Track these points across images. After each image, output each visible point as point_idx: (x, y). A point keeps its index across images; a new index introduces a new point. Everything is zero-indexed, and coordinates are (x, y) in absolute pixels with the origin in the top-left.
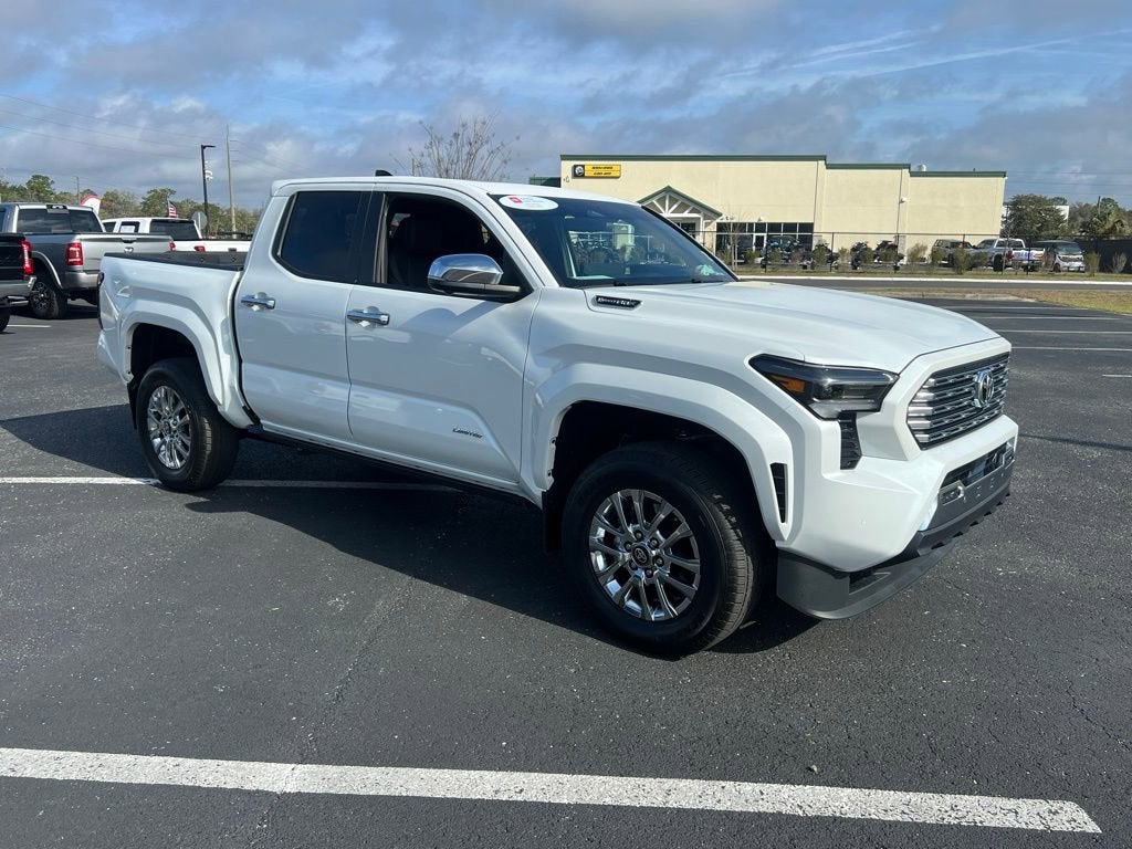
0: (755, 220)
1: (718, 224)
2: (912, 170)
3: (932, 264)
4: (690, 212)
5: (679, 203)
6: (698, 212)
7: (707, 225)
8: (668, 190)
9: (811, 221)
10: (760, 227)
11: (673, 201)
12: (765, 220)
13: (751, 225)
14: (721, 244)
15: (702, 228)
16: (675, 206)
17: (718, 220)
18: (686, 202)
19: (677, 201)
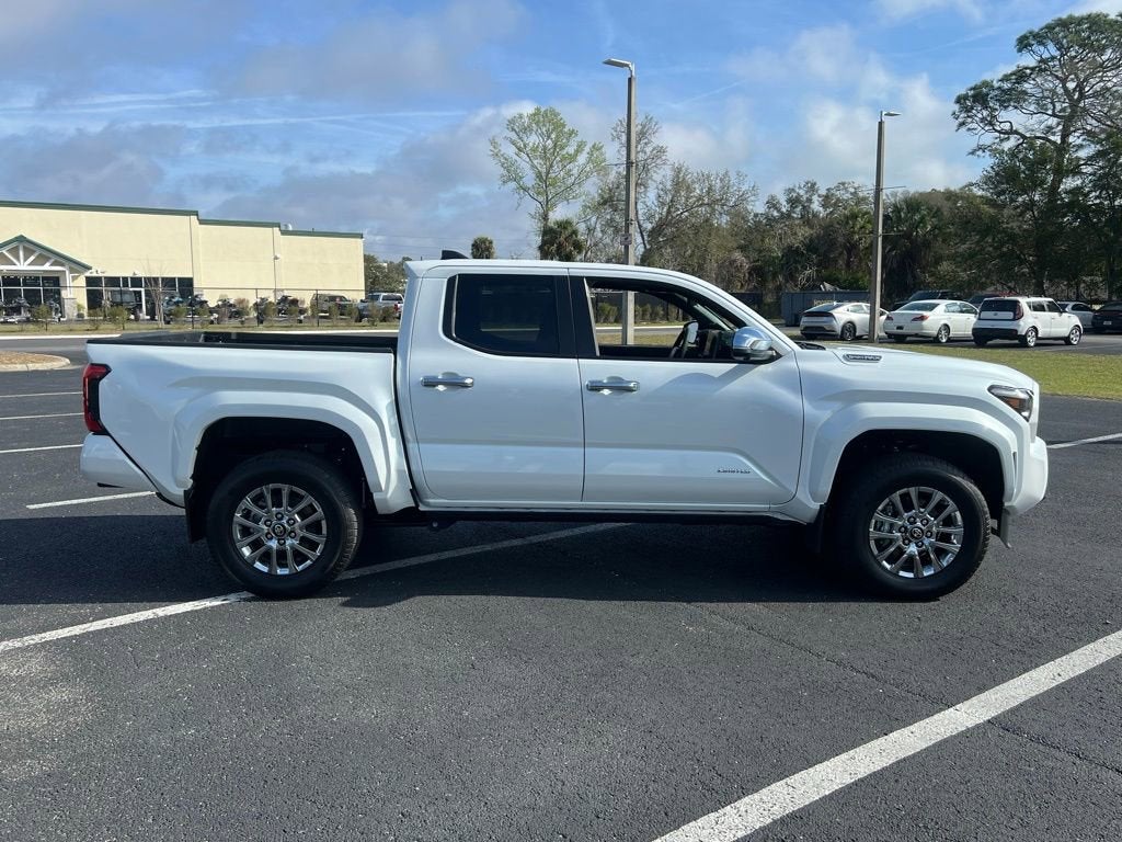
0: (129, 274)
1: (87, 278)
2: (283, 228)
3: (313, 316)
4: (51, 265)
5: (36, 254)
6: (62, 265)
7: (74, 278)
8: (21, 239)
9: (190, 276)
10: (136, 281)
11: (28, 253)
12: (141, 274)
13: (125, 279)
14: (94, 299)
15: (69, 282)
16: (32, 258)
17: (88, 274)
18: (46, 254)
19: (34, 252)
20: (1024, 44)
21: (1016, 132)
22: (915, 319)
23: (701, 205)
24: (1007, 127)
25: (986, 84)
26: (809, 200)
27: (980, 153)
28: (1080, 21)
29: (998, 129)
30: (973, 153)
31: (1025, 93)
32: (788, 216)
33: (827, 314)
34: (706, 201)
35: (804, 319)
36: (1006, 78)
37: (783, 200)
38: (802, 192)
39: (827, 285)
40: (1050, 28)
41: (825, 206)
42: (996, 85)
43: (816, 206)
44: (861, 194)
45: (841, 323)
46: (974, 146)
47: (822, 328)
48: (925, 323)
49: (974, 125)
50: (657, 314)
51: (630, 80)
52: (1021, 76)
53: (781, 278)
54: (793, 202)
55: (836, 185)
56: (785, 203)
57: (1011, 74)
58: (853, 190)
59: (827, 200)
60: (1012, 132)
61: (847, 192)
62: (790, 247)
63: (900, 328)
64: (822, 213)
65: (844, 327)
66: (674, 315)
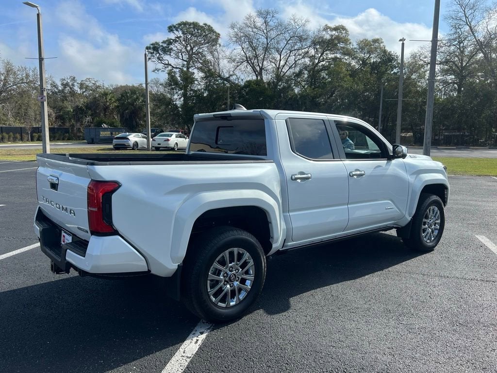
20: (171, 29)
21: (170, 65)
22: (165, 141)
23: (22, 83)
24: (167, 62)
25: (157, 43)
26: (73, 85)
27: (156, 71)
28: (190, 24)
29: (163, 62)
30: (154, 71)
31: (171, 49)
32: (63, 91)
33: (126, 138)
34: (25, 81)
35: (114, 140)
36: (164, 42)
37: (59, 84)
38: (69, 81)
39: (105, 125)
40: (180, 25)
41: (81, 88)
42: (161, 44)
43: (76, 88)
44: (97, 84)
45: (133, 142)
46: (154, 69)
47: (124, 145)
48: (169, 142)
49: (154, 60)
50: (17, 138)
51: (38, 15)
52: (169, 42)
53: (73, 121)
54: (65, 85)
55: (85, 79)
56: (60, 85)
57: (166, 41)
58: (94, 82)
59: (82, 86)
60: (169, 64)
61: (91, 83)
62: (77, 106)
63: (159, 144)
64: (79, 91)
65: (133, 144)
66: (26, 138)
